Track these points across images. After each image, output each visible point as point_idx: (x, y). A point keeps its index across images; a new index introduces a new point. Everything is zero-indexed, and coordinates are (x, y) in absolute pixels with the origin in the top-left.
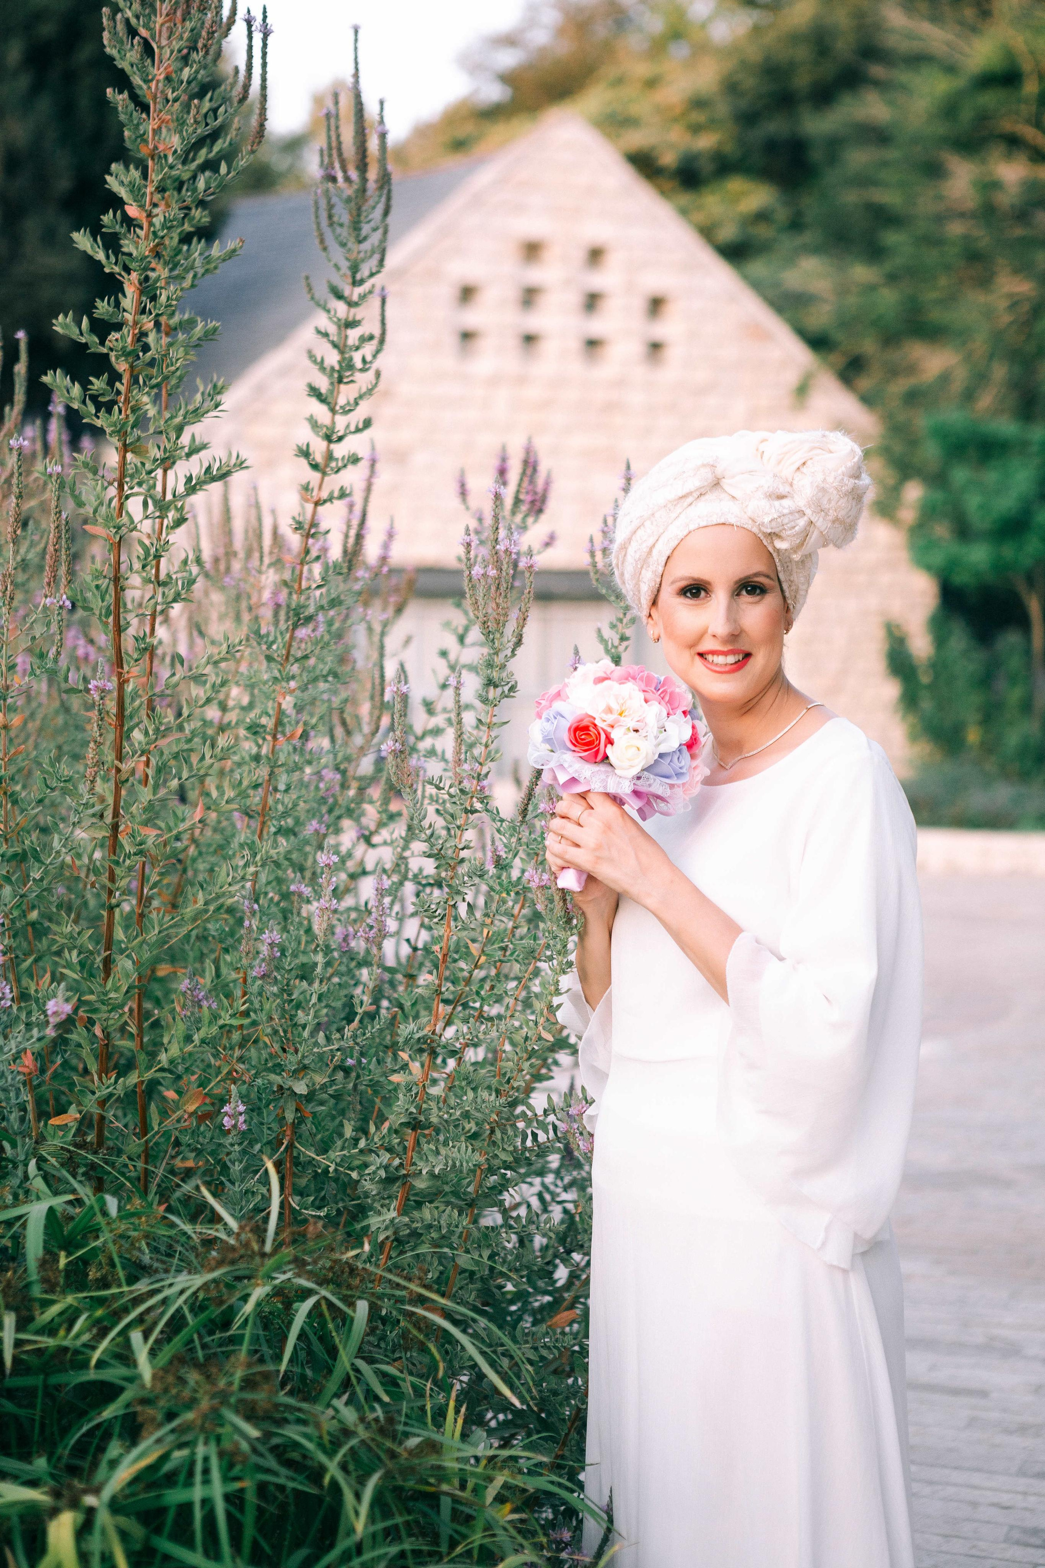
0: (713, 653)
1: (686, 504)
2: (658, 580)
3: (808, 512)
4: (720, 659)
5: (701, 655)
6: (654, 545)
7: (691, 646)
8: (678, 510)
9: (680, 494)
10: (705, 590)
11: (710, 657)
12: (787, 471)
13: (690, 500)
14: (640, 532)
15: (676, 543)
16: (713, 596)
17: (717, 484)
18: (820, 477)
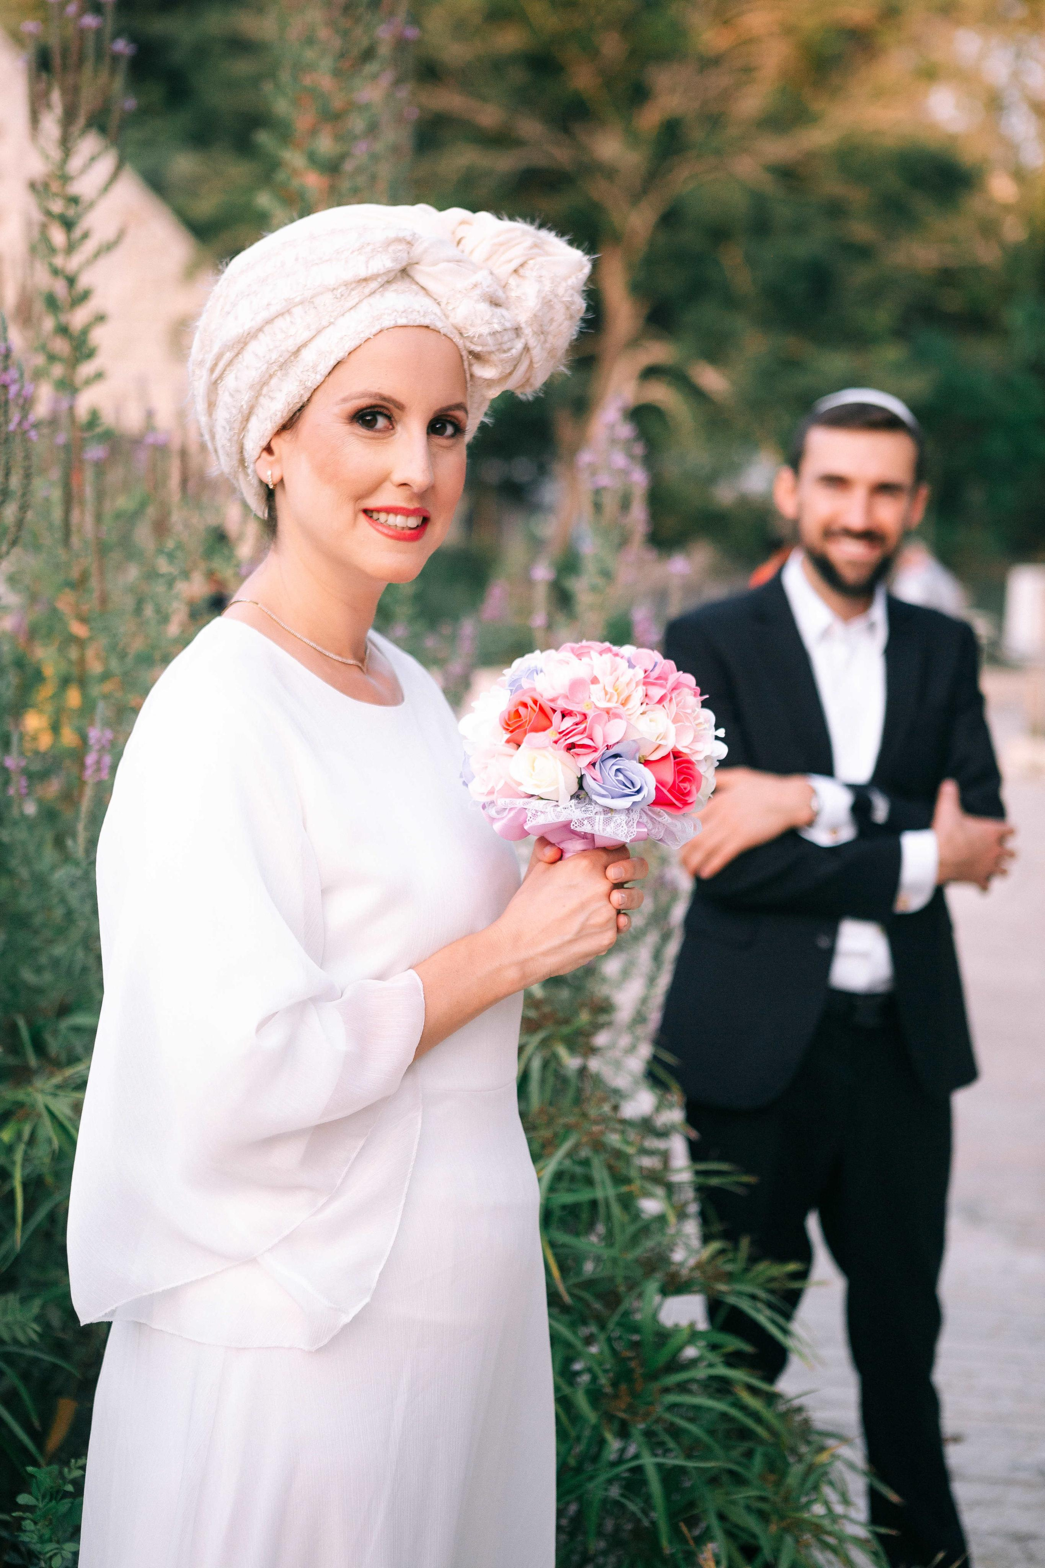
0: (389, 510)
1: (367, 291)
2: (307, 395)
3: (528, 331)
4: (399, 521)
5: (367, 512)
6: (304, 345)
7: (359, 498)
8: (355, 296)
9: (363, 274)
10: (389, 418)
11: (383, 517)
12: (504, 270)
13: (374, 285)
14: (280, 323)
15: (357, 343)
16: (399, 428)
17: (404, 272)
18: (548, 287)
